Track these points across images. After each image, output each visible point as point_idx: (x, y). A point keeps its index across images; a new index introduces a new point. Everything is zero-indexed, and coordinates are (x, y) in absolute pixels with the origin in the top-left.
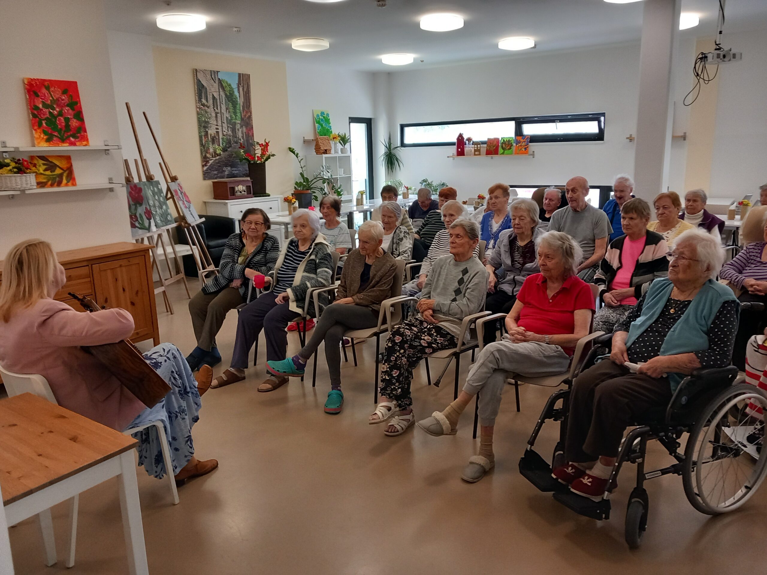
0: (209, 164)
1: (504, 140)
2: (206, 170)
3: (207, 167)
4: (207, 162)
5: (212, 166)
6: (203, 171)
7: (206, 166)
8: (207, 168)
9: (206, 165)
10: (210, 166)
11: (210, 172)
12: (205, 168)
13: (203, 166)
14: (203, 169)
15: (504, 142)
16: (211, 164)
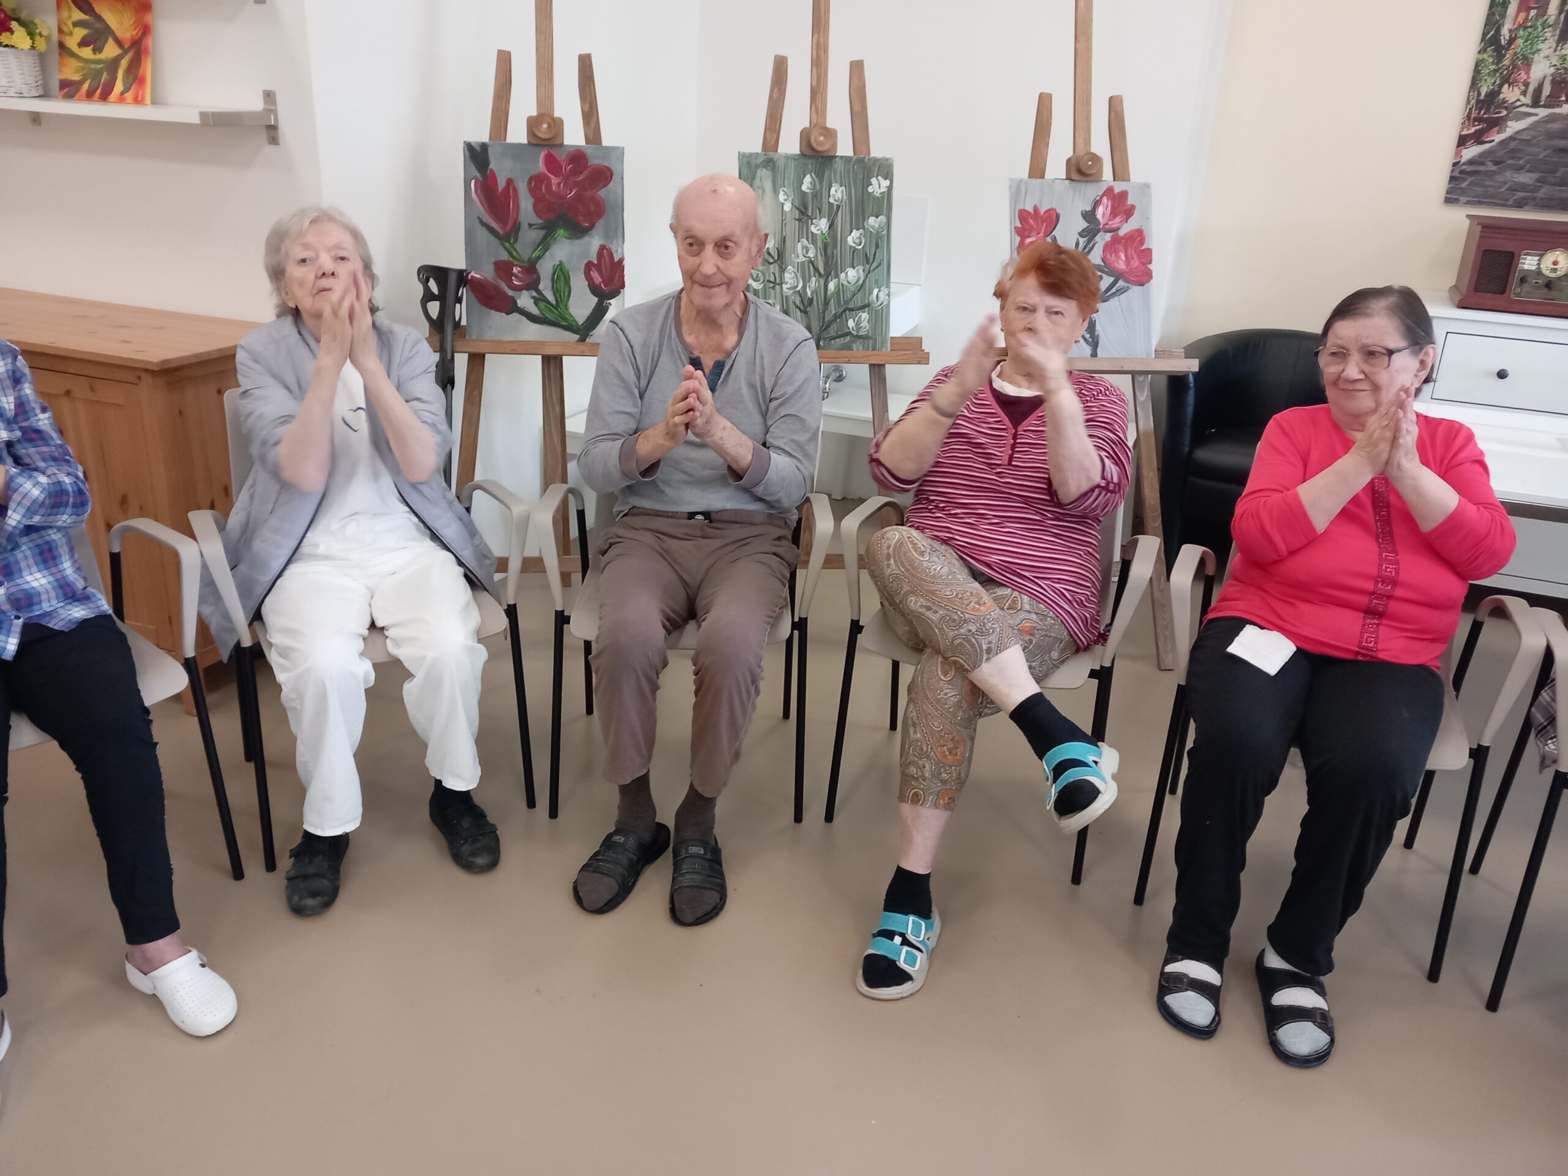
0: (1498, 138)
2: (1470, 162)
3: (1487, 146)
4: (1496, 123)
5: (1513, 145)
6: (1455, 165)
7: (1482, 143)
8: (1483, 155)
9: (1478, 138)
10: (1502, 142)
11: (1489, 174)
12: (1471, 152)
13: (1462, 141)
14: (1458, 153)
16: (1511, 138)
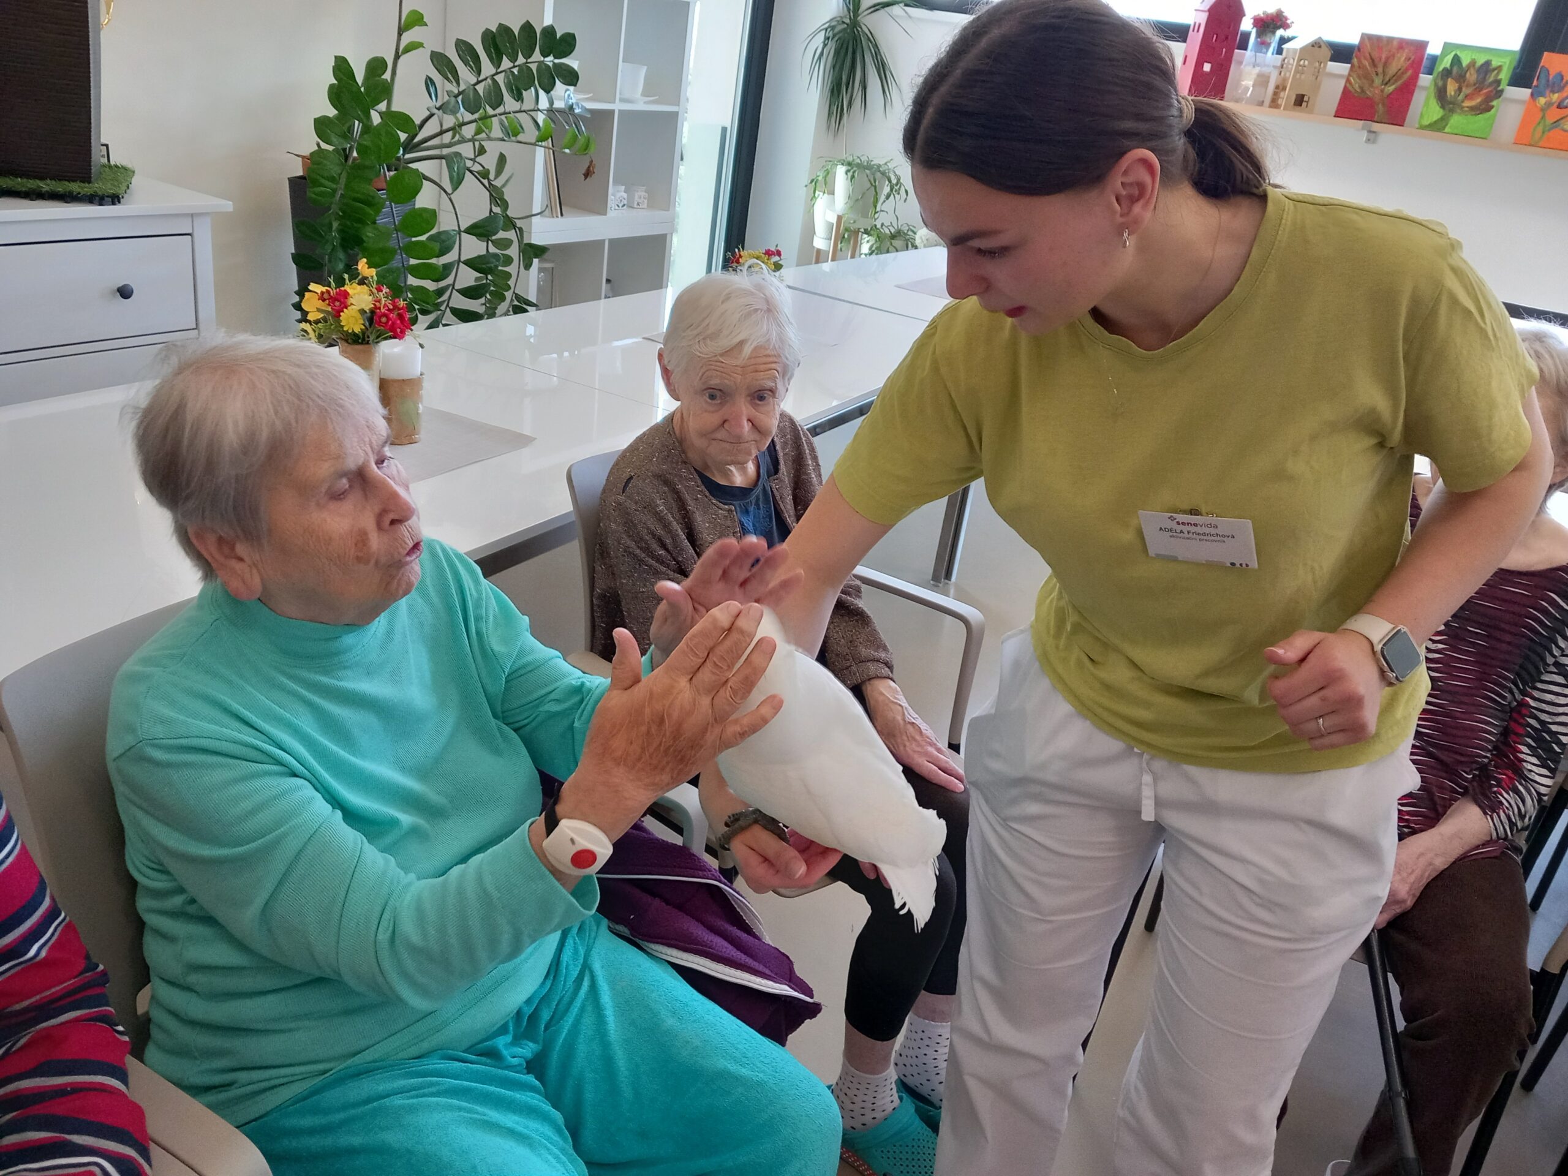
1: (1456, 60)
15: (1456, 71)
